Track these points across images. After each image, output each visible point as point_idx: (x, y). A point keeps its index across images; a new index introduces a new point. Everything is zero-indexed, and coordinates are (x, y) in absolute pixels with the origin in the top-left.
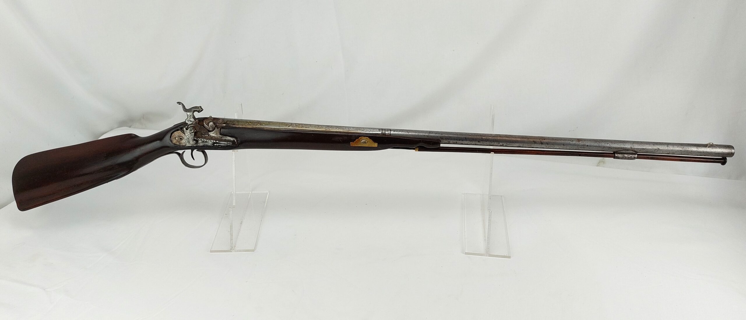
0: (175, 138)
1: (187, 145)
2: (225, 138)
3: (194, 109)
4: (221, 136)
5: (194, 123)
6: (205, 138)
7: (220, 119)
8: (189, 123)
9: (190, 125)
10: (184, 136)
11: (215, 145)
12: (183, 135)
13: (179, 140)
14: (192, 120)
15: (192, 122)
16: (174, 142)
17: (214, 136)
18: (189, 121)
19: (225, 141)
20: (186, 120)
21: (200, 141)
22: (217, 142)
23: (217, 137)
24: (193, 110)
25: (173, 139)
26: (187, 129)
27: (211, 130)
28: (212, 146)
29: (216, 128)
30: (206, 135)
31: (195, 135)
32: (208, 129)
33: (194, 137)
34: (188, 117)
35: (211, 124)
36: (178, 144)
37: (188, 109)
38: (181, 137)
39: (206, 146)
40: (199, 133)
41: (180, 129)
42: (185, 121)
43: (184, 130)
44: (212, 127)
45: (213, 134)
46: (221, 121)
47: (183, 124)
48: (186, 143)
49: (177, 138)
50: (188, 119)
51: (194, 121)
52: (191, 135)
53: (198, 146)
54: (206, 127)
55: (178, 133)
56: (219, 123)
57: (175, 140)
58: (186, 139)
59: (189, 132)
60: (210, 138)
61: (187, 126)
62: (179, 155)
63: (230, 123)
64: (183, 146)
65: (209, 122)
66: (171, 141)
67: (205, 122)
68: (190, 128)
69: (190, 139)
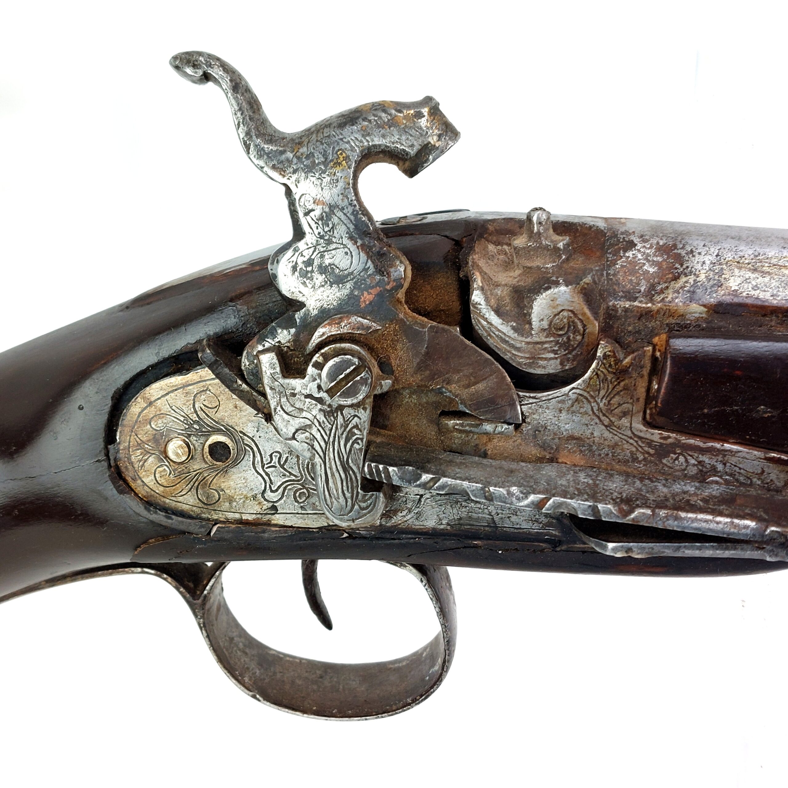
0: (160, 442)
1: (278, 519)
2: (705, 459)
3: (367, 133)
4: (656, 435)
5: (367, 297)
6: (481, 449)
7: (631, 245)
8: (314, 296)
9: (325, 315)
10: (250, 430)
11: (615, 546)
12: (239, 416)
13: (197, 465)
14: (350, 259)
15: (348, 285)
16: (149, 480)
17: (572, 436)
18: (319, 278)
20: (277, 256)
23: (615, 445)
24: (354, 142)
25: (136, 456)
26: (292, 364)
27: (550, 364)
28: (555, 543)
29: (602, 349)
30: (487, 428)
31: (377, 424)
32: (521, 358)
33: (368, 450)
34: (299, 234)
35: (550, 303)
36: (187, 500)
37: (297, 140)
38: (218, 431)
39: (487, 537)
41: (205, 352)
43: (257, 374)
44: (557, 343)
45: (563, 415)
46: (654, 263)
47: (249, 293)
48: (259, 496)
49: (181, 447)
50: (301, 245)
51: (366, 270)
52: (337, 428)
53: (392, 532)
54: (491, 342)
55: (184, 386)
56: (630, 296)
57: (158, 467)
58: (275, 460)
59: (320, 400)
60: (534, 451)
61: (293, 331)
62: (182, 589)
63: (755, 288)
64: (240, 522)
65: (528, 281)
66: (110, 466)
67: (482, 289)
68: (327, 357)
69: (331, 468)
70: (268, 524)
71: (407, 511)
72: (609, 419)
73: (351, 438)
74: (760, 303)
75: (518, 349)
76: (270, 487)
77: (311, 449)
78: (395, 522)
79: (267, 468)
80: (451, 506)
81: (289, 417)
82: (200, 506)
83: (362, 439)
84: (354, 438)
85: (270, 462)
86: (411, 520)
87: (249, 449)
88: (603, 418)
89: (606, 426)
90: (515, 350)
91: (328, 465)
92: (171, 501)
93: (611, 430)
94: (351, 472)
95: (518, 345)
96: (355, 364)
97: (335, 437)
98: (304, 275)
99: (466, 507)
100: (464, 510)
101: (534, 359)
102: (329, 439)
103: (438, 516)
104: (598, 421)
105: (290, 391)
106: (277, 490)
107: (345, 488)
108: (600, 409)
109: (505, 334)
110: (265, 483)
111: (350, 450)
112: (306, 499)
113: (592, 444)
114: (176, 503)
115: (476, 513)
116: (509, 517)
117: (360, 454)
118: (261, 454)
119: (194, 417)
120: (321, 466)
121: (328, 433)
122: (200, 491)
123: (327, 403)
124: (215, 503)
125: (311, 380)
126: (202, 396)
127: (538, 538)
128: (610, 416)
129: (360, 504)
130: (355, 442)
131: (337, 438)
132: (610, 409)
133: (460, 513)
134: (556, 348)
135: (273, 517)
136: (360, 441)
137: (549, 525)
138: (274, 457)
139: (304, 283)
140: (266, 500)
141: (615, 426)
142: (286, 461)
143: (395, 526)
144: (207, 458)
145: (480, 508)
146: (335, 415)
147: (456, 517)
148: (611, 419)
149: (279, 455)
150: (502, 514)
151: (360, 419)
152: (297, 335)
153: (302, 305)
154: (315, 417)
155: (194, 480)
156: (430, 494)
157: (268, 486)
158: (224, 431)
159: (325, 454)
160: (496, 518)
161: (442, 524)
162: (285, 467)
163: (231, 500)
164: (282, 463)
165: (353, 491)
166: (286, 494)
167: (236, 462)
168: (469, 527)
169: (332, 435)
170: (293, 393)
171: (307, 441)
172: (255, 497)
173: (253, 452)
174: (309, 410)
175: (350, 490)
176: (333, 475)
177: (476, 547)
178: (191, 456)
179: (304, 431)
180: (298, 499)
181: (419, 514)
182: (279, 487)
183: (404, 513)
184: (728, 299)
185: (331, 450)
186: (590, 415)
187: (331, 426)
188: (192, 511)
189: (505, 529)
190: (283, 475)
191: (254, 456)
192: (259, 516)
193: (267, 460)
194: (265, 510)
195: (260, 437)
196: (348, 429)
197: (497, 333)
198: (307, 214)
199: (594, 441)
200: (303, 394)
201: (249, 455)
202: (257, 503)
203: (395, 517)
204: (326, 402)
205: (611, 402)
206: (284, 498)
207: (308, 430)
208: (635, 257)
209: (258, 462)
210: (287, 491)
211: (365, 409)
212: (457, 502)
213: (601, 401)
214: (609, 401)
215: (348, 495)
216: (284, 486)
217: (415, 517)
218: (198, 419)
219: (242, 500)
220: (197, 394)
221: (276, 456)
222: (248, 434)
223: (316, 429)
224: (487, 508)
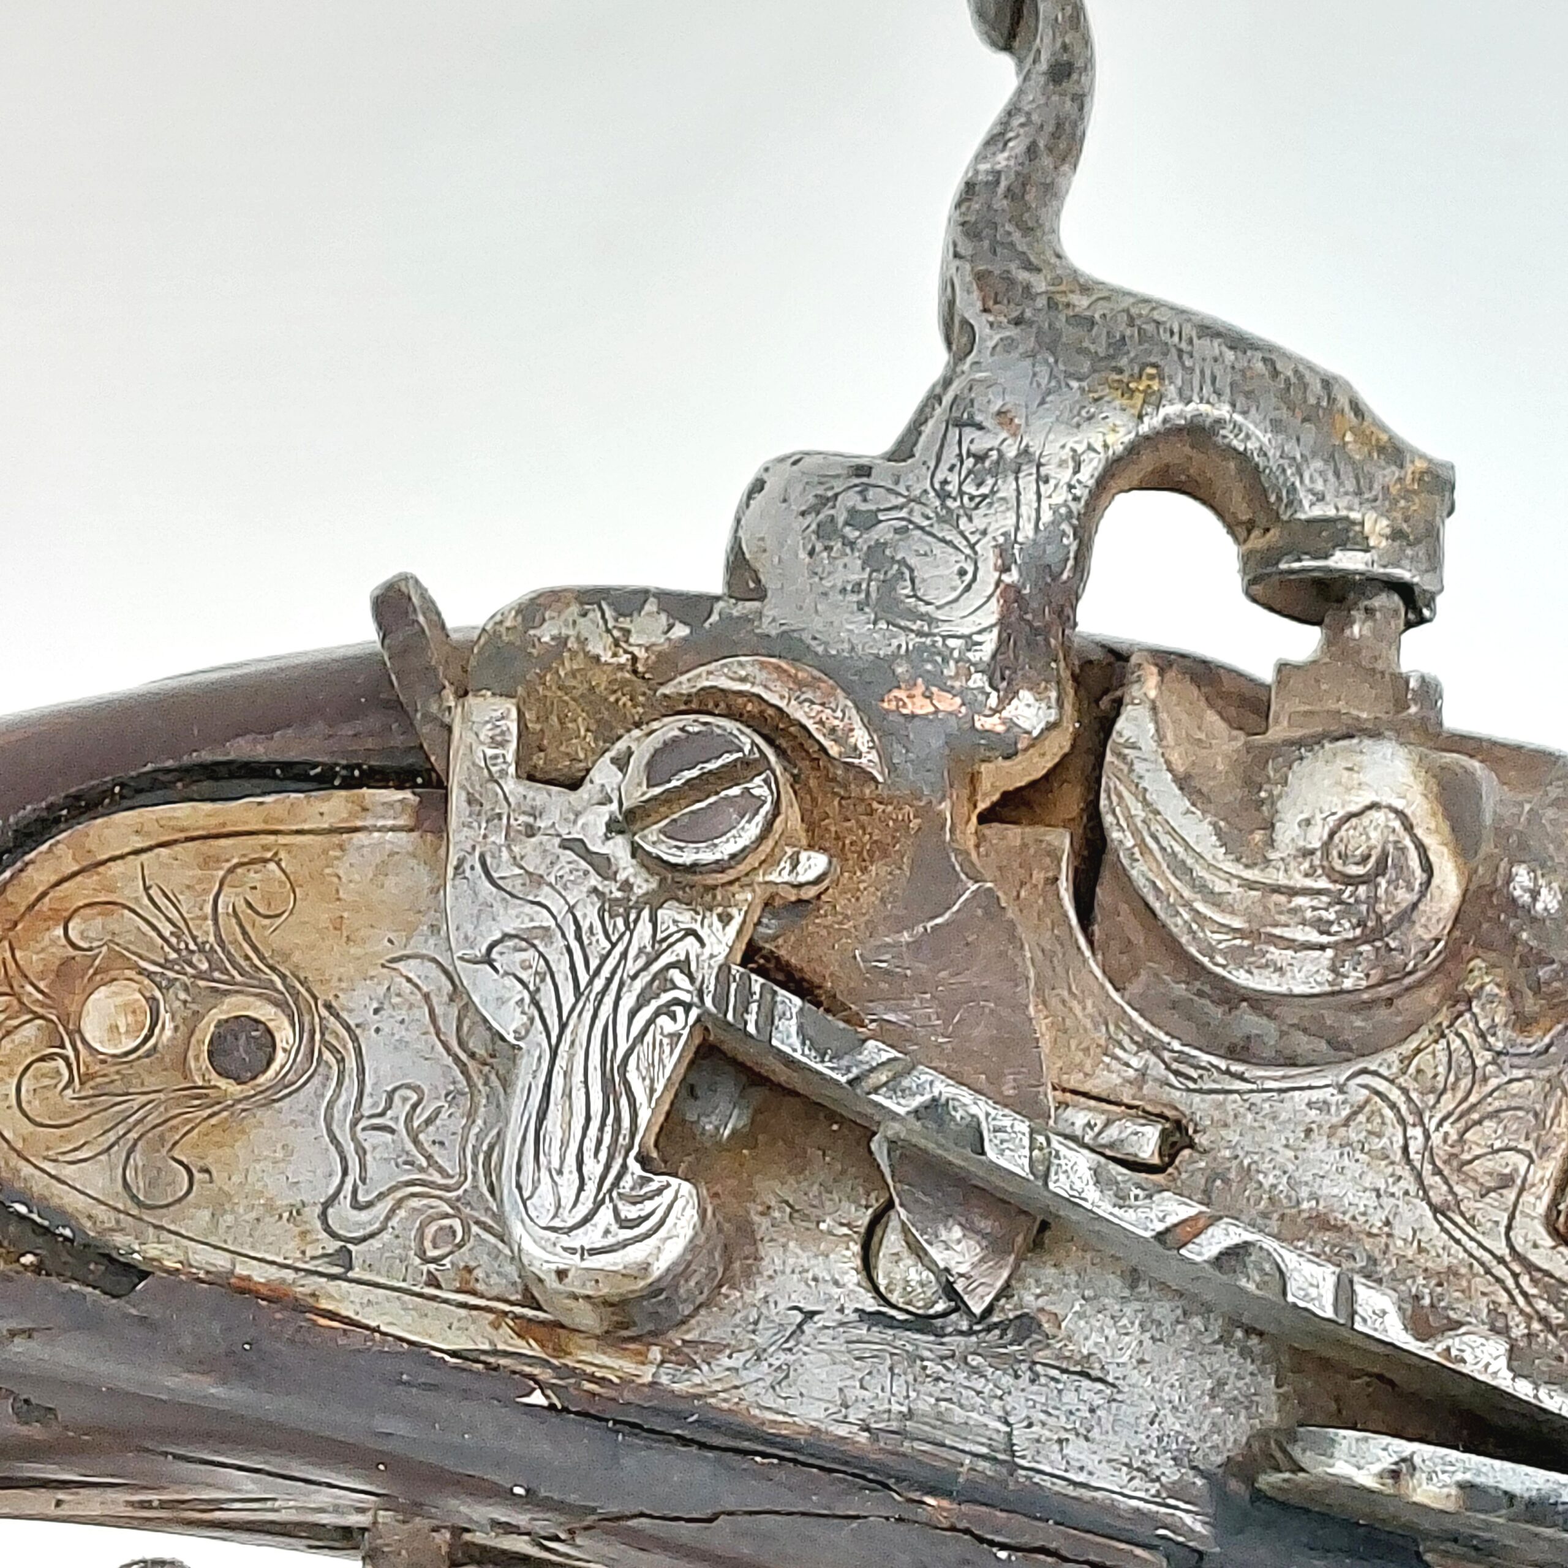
1: (346, 1299)
13: (156, 1076)
32: (1216, 930)
48: (312, 1211)
49: (130, 1010)
52: (624, 955)
53: (680, 1417)
57: (42, 1059)
58: (400, 1110)
64: (225, 1281)
69: (567, 1074)
70: (309, 1304)
71: (749, 1354)
72: (1451, 1188)
73: (657, 996)
76: (355, 1192)
77: (527, 1000)
78: (702, 1385)
79: (364, 1129)
80: (891, 1369)
81: (494, 890)
82: (120, 1206)
83: (687, 1007)
84: (665, 997)
85: (382, 1114)
86: (752, 1389)
87: (332, 1061)
88: (1430, 1180)
89: (1435, 1210)
90: (1205, 901)
91: (561, 1062)
92: (38, 1173)
93: (1447, 1224)
94: (624, 1102)
95: (1220, 886)
96: (741, 750)
97: (609, 981)
99: (938, 1379)
100: (929, 1387)
101: (1258, 936)
102: (590, 982)
103: (841, 1390)
104: (1413, 1189)
105: (523, 819)
106: (370, 1205)
107: (590, 1144)
108: (1427, 1148)
109: (1187, 846)
110: (345, 1173)
111: (644, 1032)
112: (451, 1252)
113: (1377, 1254)
114: (53, 1181)
115: (961, 1406)
116: (1060, 1441)
117: (667, 1049)
118: (362, 1083)
119: (205, 932)
120: (540, 1058)
121: (594, 964)
122: (138, 1158)
123: (621, 876)
124: (168, 1206)
125: (598, 797)
126: (252, 874)
127: (1134, 1528)
128: (1453, 1179)
129: (620, 1205)
130: (666, 1010)
131: (614, 986)
132: (1456, 1156)
133: (913, 1394)
134: (1332, 917)
135: (332, 1286)
136: (679, 1010)
137: (1180, 1491)
138: (397, 1098)
140: (328, 1229)
141: (1462, 1214)
142: (429, 1122)
143: (698, 1397)
144: (197, 1058)
145: (978, 1393)
146: (632, 917)
147: (896, 1408)
148: (1458, 1189)
149: (415, 1097)
150: (1044, 1424)
151: (702, 944)
154: (571, 910)
155: (131, 1120)
156: (838, 1316)
157: (348, 1187)
158: (277, 990)
159: (563, 1027)
160: (1020, 1437)
161: (844, 1421)
162: (422, 1137)
163: (221, 1206)
164: (416, 1124)
165: (611, 1158)
166: (394, 1222)
167: (278, 1093)
168: (927, 1447)
169: (606, 972)
170: (529, 826)
171: (524, 975)
172: (296, 1212)
173: (341, 1073)
174: (560, 888)
175: (603, 1155)
176: (568, 1094)
178: (149, 1050)
179: (524, 944)
180: (427, 1244)
181: (784, 1373)
182: (381, 1196)
183: (738, 1360)
185: (587, 1016)
186: (1392, 1163)
187: (608, 946)
188: (90, 1217)
189: (1037, 1478)
190: (406, 1163)
191: (340, 1083)
192: (290, 1275)
193: (375, 1105)
194: (313, 1258)
195: (377, 1030)
196: (656, 967)
197: (1165, 840)
199: (1387, 1245)
200: (559, 835)
201: (328, 1078)
202: (297, 1230)
203: (705, 1367)
204: (616, 873)
205: (1468, 1136)
206: (386, 1236)
207: (536, 942)
209: (346, 1105)
210: (402, 1213)
211: (725, 919)
212: (915, 1358)
213: (1440, 1124)
214: (1462, 1135)
215: (593, 1168)
216: (399, 1194)
217: (769, 1380)
218: (212, 939)
219: (254, 1215)
220: (241, 865)
221: (405, 1099)
222: (344, 1015)
223: (563, 943)
224: (1001, 1398)
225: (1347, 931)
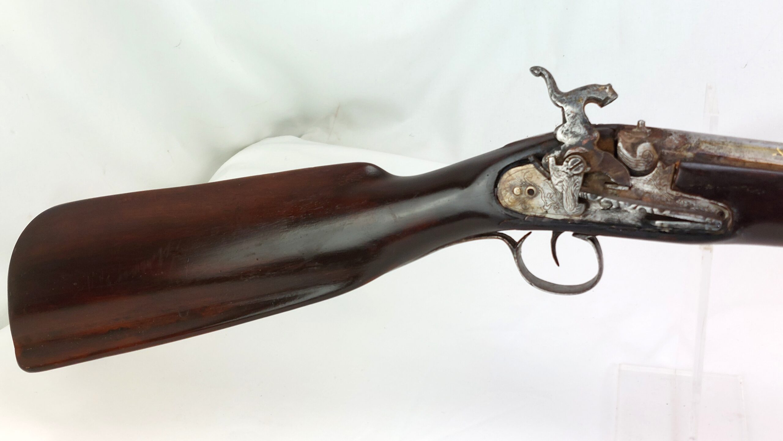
0: (512, 188)
1: (548, 216)
2: (690, 202)
3: (589, 93)
4: (674, 193)
5: (585, 142)
6: (617, 195)
7: (671, 135)
8: (568, 141)
9: (571, 147)
10: (541, 185)
11: (658, 223)
12: (539, 180)
13: (523, 196)
14: (580, 130)
15: (579, 138)
16: (507, 200)
17: (647, 192)
18: (570, 135)
19: (688, 210)
20: (557, 129)
21: (595, 207)
22: (667, 213)
23: (661, 196)
24: (585, 95)
25: (503, 192)
26: (559, 161)
27: (641, 168)
28: (639, 228)
29: (659, 164)
30: (620, 188)
31: (584, 183)
32: (632, 165)
33: (581, 190)
34: (565, 121)
35: (643, 148)
36: (518, 208)
37: (567, 94)
38: (531, 185)
39: (616, 225)
40: (594, 177)
41: (531, 159)
42: (551, 130)
43: (547, 164)
44: (644, 160)
45: (645, 185)
46: (678, 140)
47: (546, 142)
48: (542, 208)
49: (518, 190)
50: (565, 125)
51: (585, 133)
52: (571, 182)
54: (623, 159)
55: (522, 170)
56: (670, 149)
57: (510, 196)
58: (549, 196)
59: (567, 173)
60: (634, 195)
61: (560, 151)
62: (510, 245)
63: (710, 149)
64: (535, 216)
65: (637, 141)
66: (494, 195)
67: (622, 142)
68: (570, 159)
69: (568, 195)
70: (544, 217)
71: (591, 214)
73: (575, 186)
74: (710, 154)
75: (632, 162)
76: (546, 205)
77: (562, 189)
78: (587, 219)
79: (546, 198)
80: (606, 214)
81: (556, 178)
82: (522, 210)
85: (547, 196)
87: (540, 192)
88: (658, 187)
89: (658, 189)
90: (630, 162)
92: (513, 208)
93: (660, 191)
94: (575, 196)
96: (580, 161)
98: (565, 134)
100: (610, 215)
101: (637, 165)
102: (568, 186)
103: (601, 217)
104: (656, 187)
107: (572, 202)
108: (657, 184)
109: (628, 157)
110: (545, 203)
111: (575, 189)
112: (558, 209)
113: (654, 195)
114: (515, 209)
115: (614, 217)
116: (624, 218)
117: (578, 190)
118: (544, 194)
119: (524, 180)
120: (565, 194)
121: (568, 184)
122: (523, 205)
123: (569, 173)
124: (527, 209)
125: (564, 166)
126: (527, 174)
127: (634, 226)
128: (660, 186)
129: (577, 208)
131: (571, 186)
132: (660, 184)
134: (644, 162)
135: (546, 215)
136: (578, 187)
137: (638, 221)
139: (565, 137)
140: (544, 209)
142: (552, 196)
144: (527, 194)
146: (571, 178)
149: (550, 194)
151: (579, 179)
152: (561, 153)
153: (563, 143)
154: (565, 178)
155: (521, 201)
158: (533, 185)
159: (567, 191)
161: (602, 220)
162: (552, 198)
163: (533, 208)
165: (574, 203)
166: (551, 207)
167: (536, 196)
168: (611, 222)
169: (570, 184)
170: (558, 170)
171: (561, 186)
172: (541, 208)
173: (542, 193)
174: (563, 176)
176: (569, 198)
177: (614, 228)
178: (521, 193)
179: (560, 183)
180: (555, 209)
181: (595, 216)
182: (549, 205)
183: (589, 215)
184: (701, 152)
185: (569, 189)
186: (654, 186)
187: (569, 181)
188: (520, 211)
189: (623, 223)
190: (551, 201)
192: (541, 214)
194: (544, 212)
195: (544, 188)
196: (575, 183)
197: (625, 156)
198: (568, 115)
200: (562, 171)
201: (540, 194)
202: (541, 210)
203: (587, 217)
206: (551, 209)
207: (562, 182)
208: (672, 138)
209: (543, 196)
211: (581, 176)
213: (658, 181)
214: (660, 181)
216: (551, 204)
217: (593, 217)
219: (536, 209)
222: (541, 187)
223: (564, 182)
225: (646, 164)
